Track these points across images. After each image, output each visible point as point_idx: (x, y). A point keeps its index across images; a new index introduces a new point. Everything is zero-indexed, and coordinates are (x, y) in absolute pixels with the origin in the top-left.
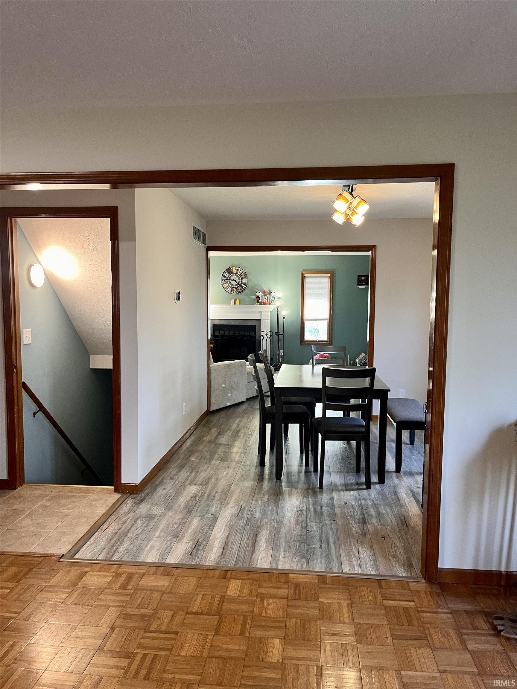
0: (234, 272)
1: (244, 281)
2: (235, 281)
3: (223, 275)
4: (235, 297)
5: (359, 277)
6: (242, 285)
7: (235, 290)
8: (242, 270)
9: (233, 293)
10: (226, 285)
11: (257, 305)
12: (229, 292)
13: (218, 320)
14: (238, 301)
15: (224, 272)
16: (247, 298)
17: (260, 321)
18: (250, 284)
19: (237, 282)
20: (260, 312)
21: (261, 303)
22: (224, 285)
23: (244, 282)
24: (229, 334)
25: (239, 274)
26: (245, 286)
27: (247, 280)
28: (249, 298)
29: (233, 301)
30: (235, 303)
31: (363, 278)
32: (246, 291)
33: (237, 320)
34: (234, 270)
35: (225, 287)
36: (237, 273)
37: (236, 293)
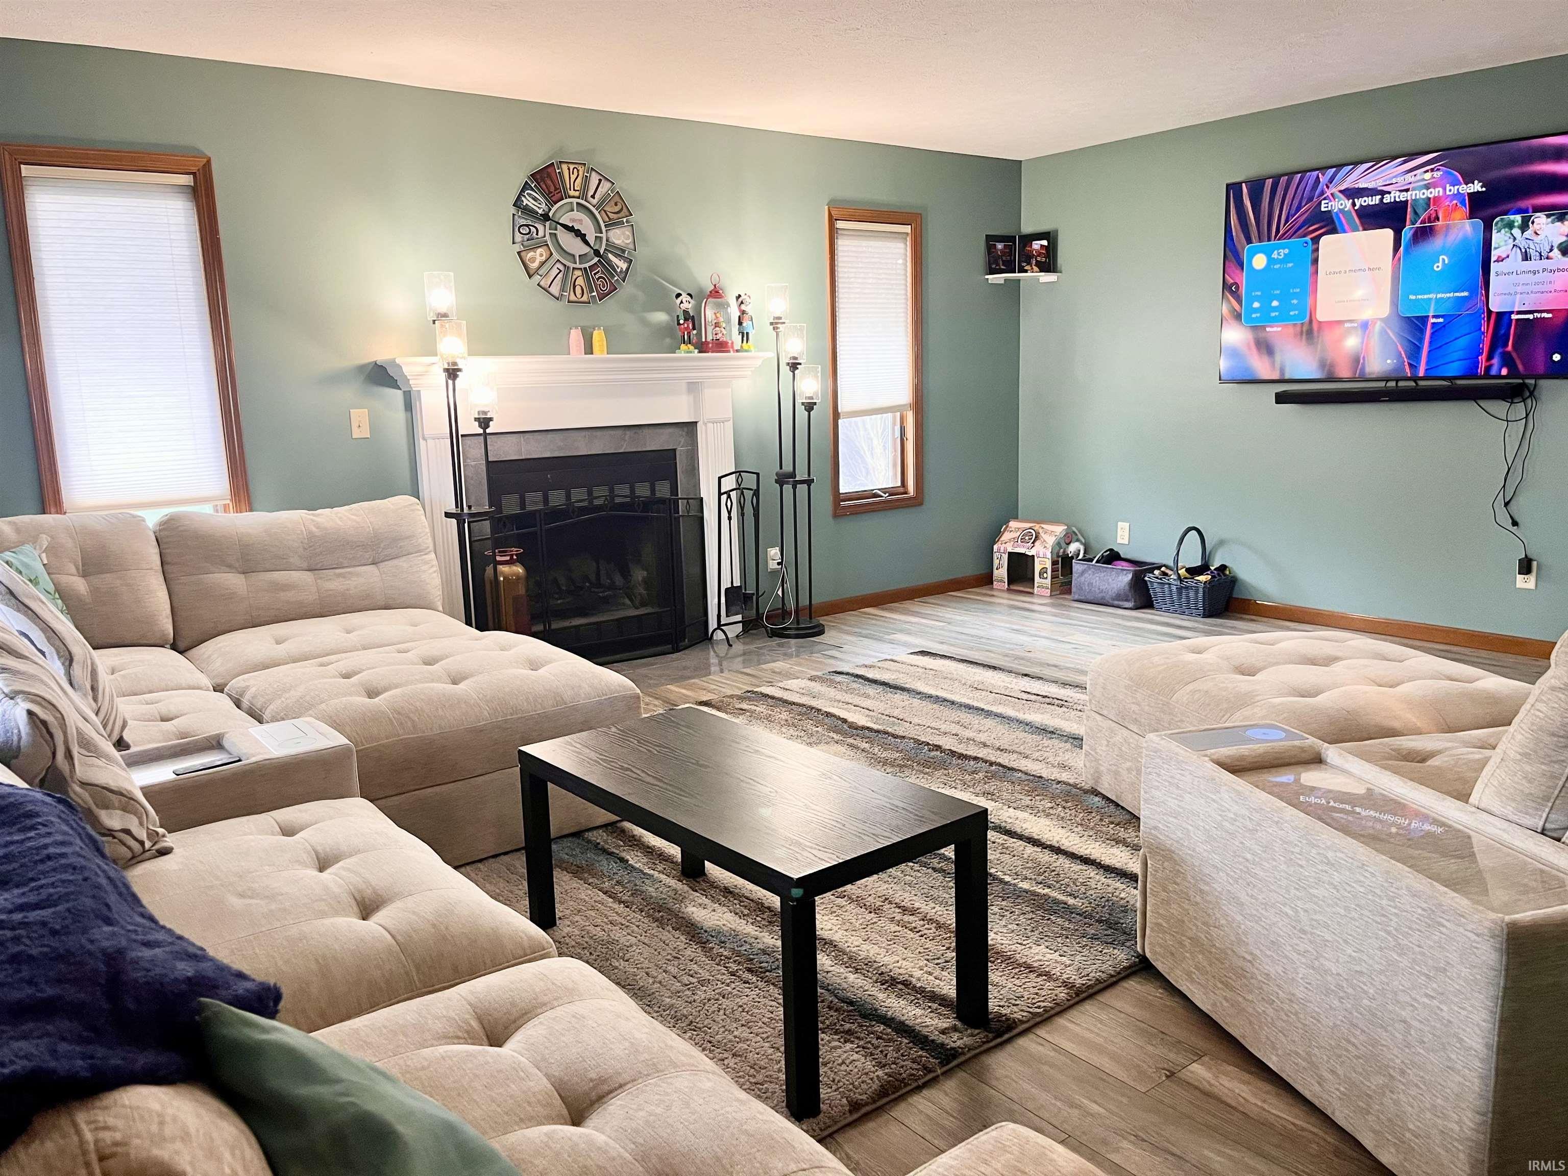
0: (572, 193)
1: (619, 236)
2: (583, 237)
3: (517, 204)
4: (586, 315)
5: (991, 240)
6: (610, 256)
7: (580, 281)
8: (605, 186)
9: (573, 298)
10: (539, 255)
11: (686, 352)
12: (555, 290)
13: (514, 438)
14: (598, 337)
15: (526, 186)
16: (630, 322)
17: (690, 428)
18: (642, 254)
19: (586, 243)
20: (693, 387)
21: (702, 347)
22: (531, 254)
23: (618, 242)
24: (591, 502)
25: (595, 201)
26: (623, 265)
27: (628, 233)
28: (645, 323)
29: (576, 336)
30: (589, 350)
31: (1000, 246)
32: (627, 289)
33: (599, 433)
34: (571, 178)
35: (535, 265)
36: (583, 195)
37: (585, 298)
